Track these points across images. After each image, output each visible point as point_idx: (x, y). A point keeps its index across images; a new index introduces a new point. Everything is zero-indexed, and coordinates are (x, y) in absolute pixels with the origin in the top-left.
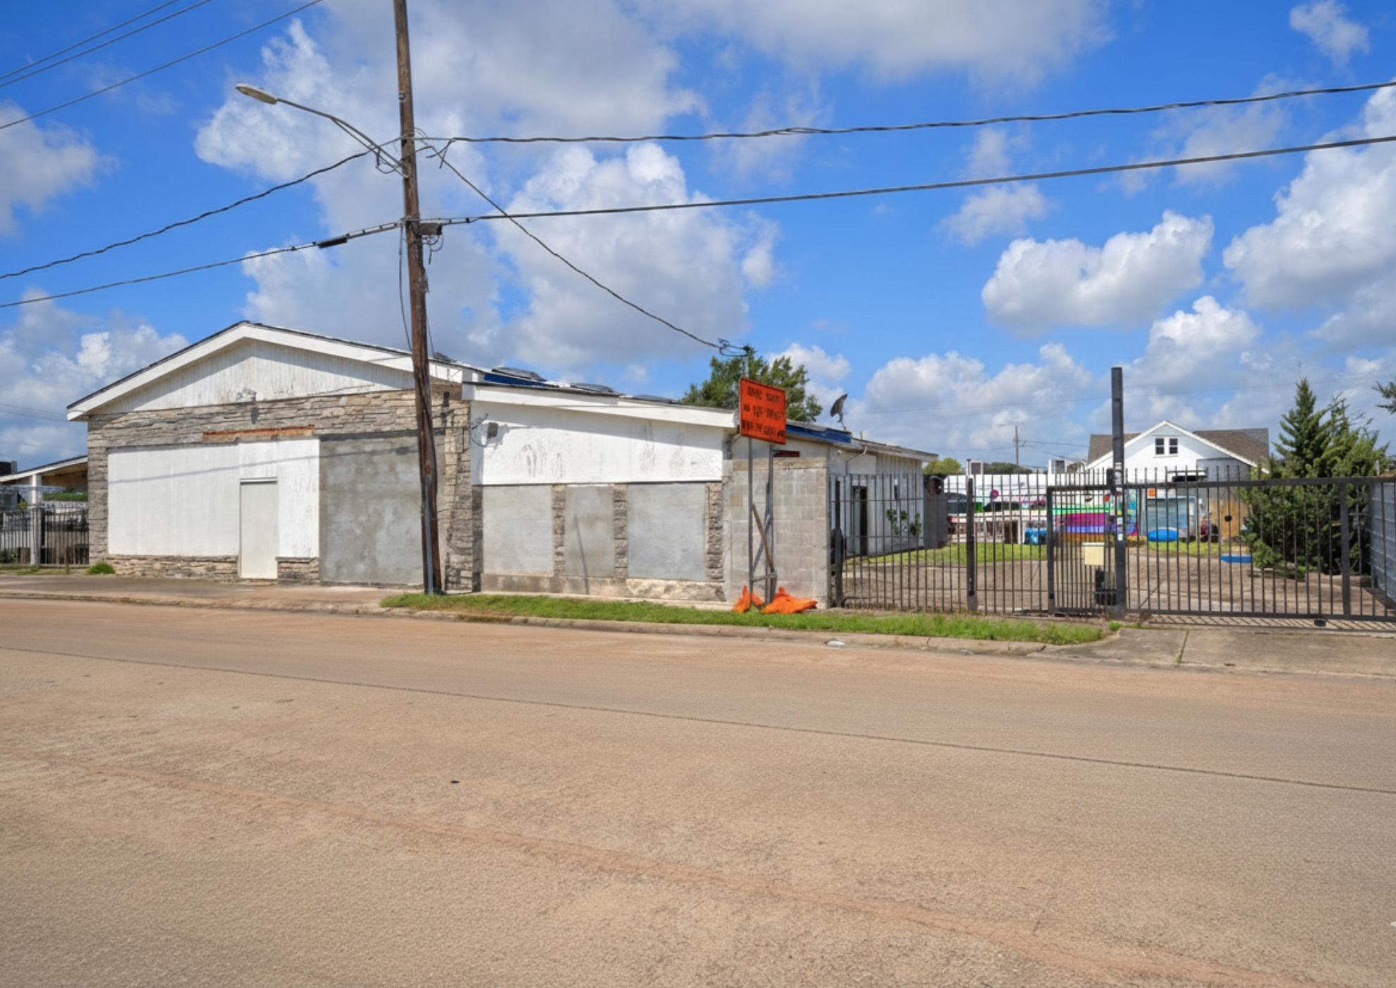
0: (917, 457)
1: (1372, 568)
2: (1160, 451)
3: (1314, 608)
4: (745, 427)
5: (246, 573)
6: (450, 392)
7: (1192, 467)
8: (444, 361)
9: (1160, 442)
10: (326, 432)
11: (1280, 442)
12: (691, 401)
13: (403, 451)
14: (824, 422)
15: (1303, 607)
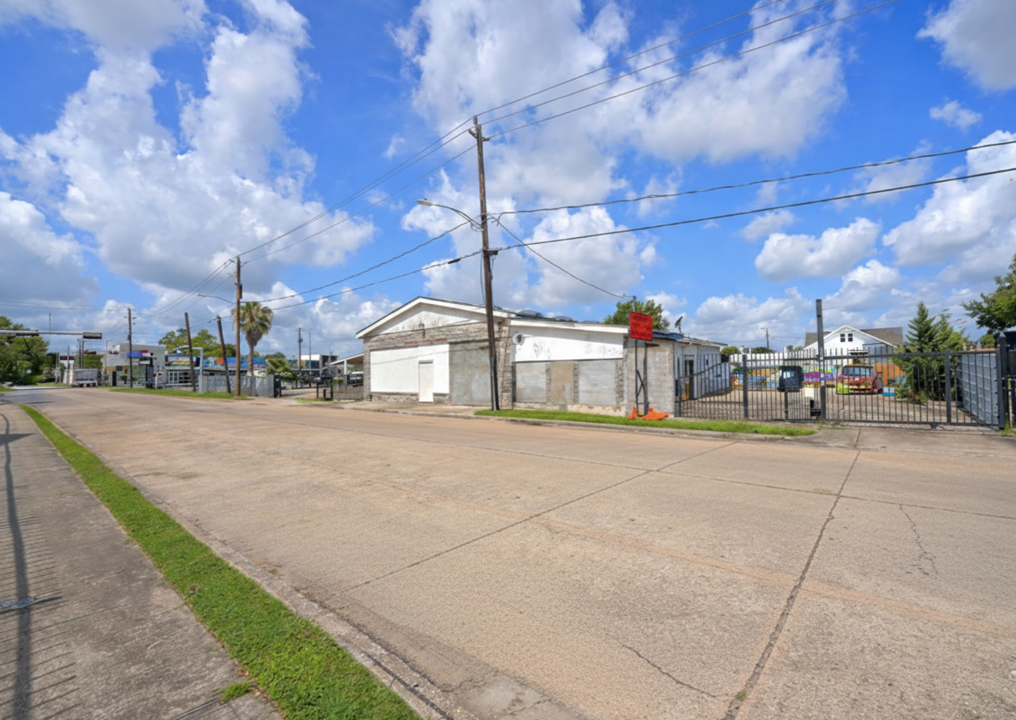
0: (717, 346)
1: (964, 398)
2: (843, 340)
3: (931, 419)
4: (633, 333)
5: (421, 399)
6: (502, 322)
7: (861, 348)
8: (499, 309)
9: (843, 335)
10: (453, 340)
11: (908, 334)
12: (608, 323)
13: (482, 348)
14: (672, 329)
15: (924, 419)
